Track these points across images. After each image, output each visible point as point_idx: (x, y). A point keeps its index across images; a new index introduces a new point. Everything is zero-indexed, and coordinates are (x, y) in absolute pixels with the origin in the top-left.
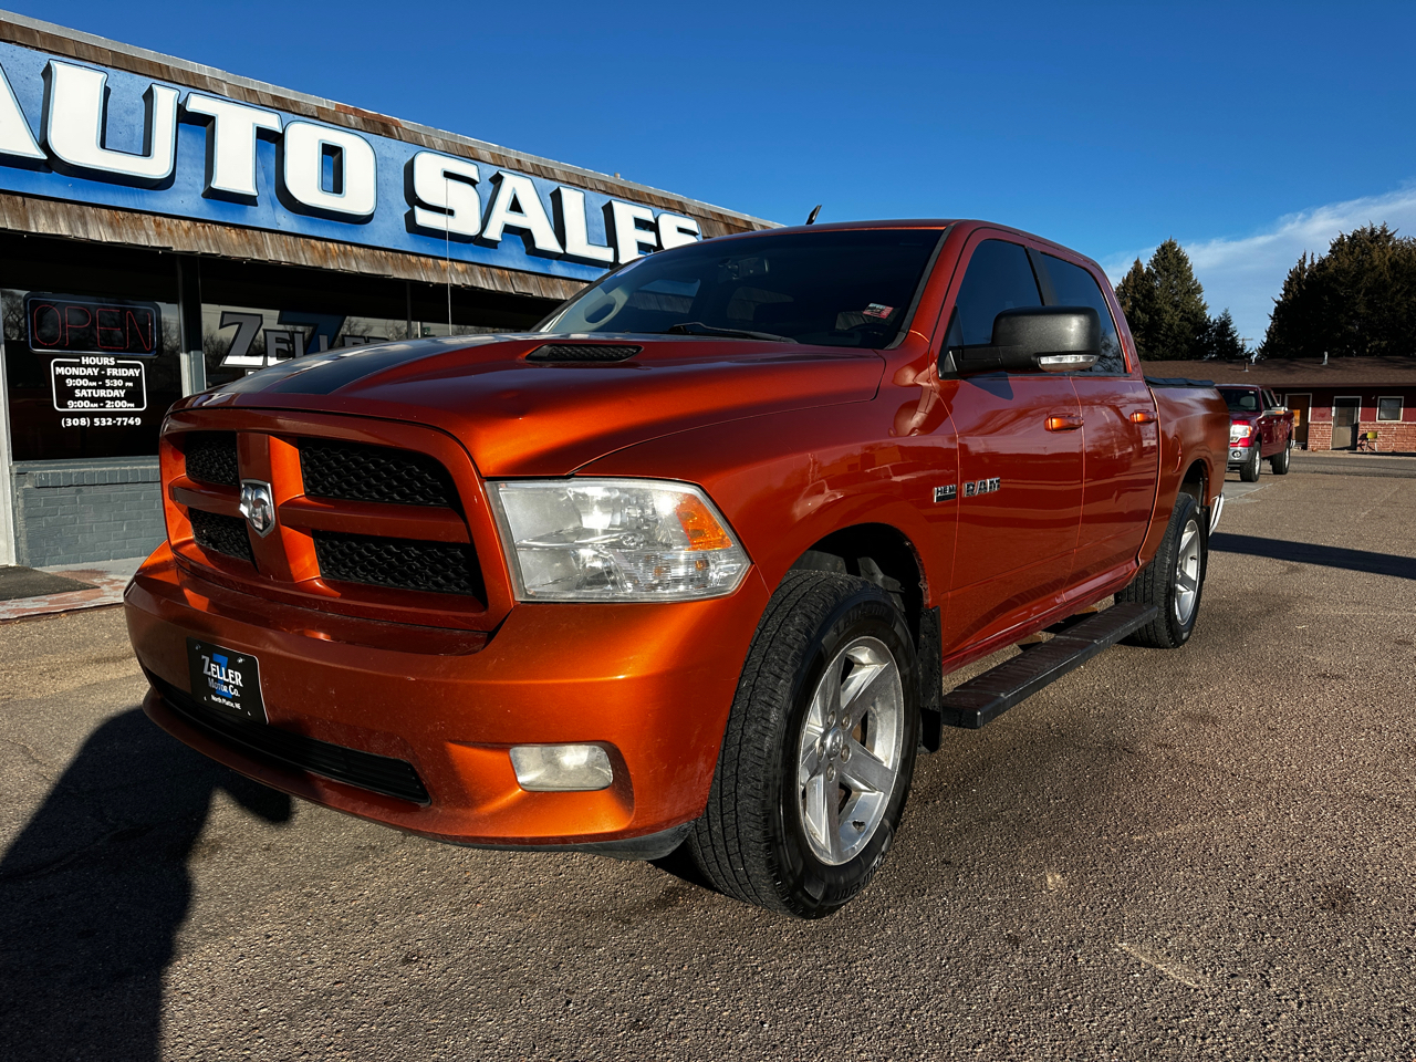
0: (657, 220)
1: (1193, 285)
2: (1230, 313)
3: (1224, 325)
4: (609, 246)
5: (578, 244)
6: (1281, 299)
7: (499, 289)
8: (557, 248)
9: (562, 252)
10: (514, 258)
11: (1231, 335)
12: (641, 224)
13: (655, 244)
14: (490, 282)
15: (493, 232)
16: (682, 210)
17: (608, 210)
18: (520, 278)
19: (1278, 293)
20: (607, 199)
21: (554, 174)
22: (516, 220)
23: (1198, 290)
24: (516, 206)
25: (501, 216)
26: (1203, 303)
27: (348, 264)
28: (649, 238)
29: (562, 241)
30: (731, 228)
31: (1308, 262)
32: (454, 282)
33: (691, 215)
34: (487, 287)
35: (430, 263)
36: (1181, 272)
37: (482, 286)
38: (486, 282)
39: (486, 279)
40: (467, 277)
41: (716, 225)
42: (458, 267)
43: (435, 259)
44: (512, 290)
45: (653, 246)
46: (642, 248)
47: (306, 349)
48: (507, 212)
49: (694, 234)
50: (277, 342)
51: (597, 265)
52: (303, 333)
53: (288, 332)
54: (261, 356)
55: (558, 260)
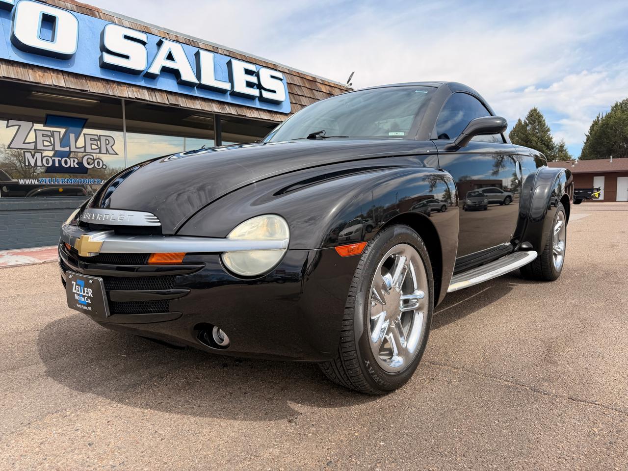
0: (258, 72)
1: (546, 128)
2: (565, 141)
3: (562, 147)
4: (229, 82)
5: (208, 79)
6: (588, 134)
7: (159, 101)
8: (195, 81)
9: (199, 83)
10: (169, 84)
11: (565, 150)
13: (257, 84)
14: (154, 98)
15: (155, 69)
16: (274, 68)
17: (229, 64)
18: (173, 96)
19: (587, 131)
20: (228, 59)
21: (198, 44)
22: (170, 64)
23: (549, 130)
24: (170, 57)
26: (551, 137)
27: (59, 82)
28: (253, 79)
29: (199, 76)
30: (304, 80)
31: (601, 117)
32: (131, 96)
33: (280, 71)
34: (151, 100)
35: (115, 86)
36: (540, 122)
37: (148, 99)
38: (151, 98)
39: (151, 96)
40: (139, 94)
41: (295, 78)
42: (134, 89)
43: (119, 83)
44: (167, 103)
45: (255, 84)
46: (249, 85)
47: (61, 141)
48: (164, 59)
49: (281, 80)
50: (43, 136)
51: (222, 92)
52: (60, 132)
53: (50, 131)
54: (34, 144)
55: (195, 87)
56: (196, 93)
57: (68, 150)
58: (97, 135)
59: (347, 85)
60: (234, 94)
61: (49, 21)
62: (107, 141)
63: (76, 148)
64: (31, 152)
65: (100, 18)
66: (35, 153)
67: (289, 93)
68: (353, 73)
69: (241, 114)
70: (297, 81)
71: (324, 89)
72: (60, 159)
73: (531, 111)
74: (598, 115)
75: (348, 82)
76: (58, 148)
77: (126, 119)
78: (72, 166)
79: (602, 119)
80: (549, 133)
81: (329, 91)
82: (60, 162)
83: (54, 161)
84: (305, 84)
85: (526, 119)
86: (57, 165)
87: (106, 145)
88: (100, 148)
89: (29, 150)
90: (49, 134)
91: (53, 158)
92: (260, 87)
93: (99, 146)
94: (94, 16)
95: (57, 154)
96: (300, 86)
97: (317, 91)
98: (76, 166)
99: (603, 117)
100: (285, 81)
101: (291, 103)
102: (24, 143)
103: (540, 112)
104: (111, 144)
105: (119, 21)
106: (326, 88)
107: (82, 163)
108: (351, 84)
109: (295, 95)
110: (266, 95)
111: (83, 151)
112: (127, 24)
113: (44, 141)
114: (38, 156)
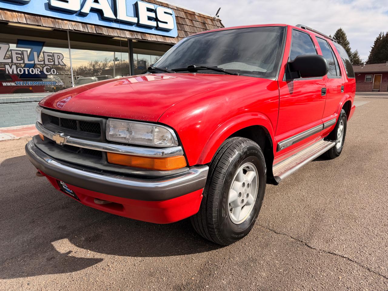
0: (156, 9)
1: (347, 42)
2: (358, 50)
3: (356, 54)
4: (137, 17)
5: (122, 16)
6: (373, 47)
7: (90, 31)
8: (114, 17)
9: (115, 18)
11: (358, 57)
12: (149, 10)
13: (155, 17)
14: (86, 29)
15: (86, 10)
17: (136, 5)
18: (99, 28)
19: (373, 45)
22: (96, 6)
23: (348, 43)
24: (96, 1)
25: (90, 4)
26: (349, 48)
28: (153, 15)
30: (187, 14)
31: (382, 35)
32: (70, 29)
33: (171, 8)
34: (85, 31)
35: (60, 21)
36: (343, 38)
37: (82, 30)
38: (84, 29)
39: (84, 28)
40: (76, 27)
41: (181, 12)
42: (73, 23)
43: (63, 20)
44: (95, 32)
45: (154, 18)
47: (28, 57)
48: (92, 3)
49: (171, 14)
50: (16, 54)
51: (131, 24)
52: (27, 51)
53: (21, 51)
54: (11, 59)
55: (114, 21)
56: (114, 25)
57: (33, 63)
58: (52, 53)
59: (216, 16)
62: (58, 56)
63: (38, 61)
64: (9, 65)
66: (12, 65)
67: (177, 23)
68: (220, 8)
69: (145, 39)
70: (182, 15)
72: (28, 69)
73: (338, 31)
74: (380, 33)
75: (217, 14)
76: (26, 61)
77: (70, 40)
78: (37, 73)
79: (383, 36)
80: (348, 45)
81: (204, 21)
82: (28, 71)
83: (24, 70)
84: (187, 17)
85: (335, 36)
86: (27, 73)
87: (58, 59)
88: (54, 61)
89: (8, 64)
90: (20, 52)
91: (24, 69)
92: (156, 20)
93: (53, 60)
95: (26, 65)
96: (184, 18)
97: (196, 21)
98: (39, 73)
99: (383, 35)
100: (174, 15)
101: (178, 30)
102: (4, 59)
103: (344, 31)
104: (61, 58)
106: (201, 19)
107: (43, 71)
108: (218, 16)
109: (181, 25)
110: (161, 25)
111: (43, 64)
113: (17, 57)
114: (14, 67)
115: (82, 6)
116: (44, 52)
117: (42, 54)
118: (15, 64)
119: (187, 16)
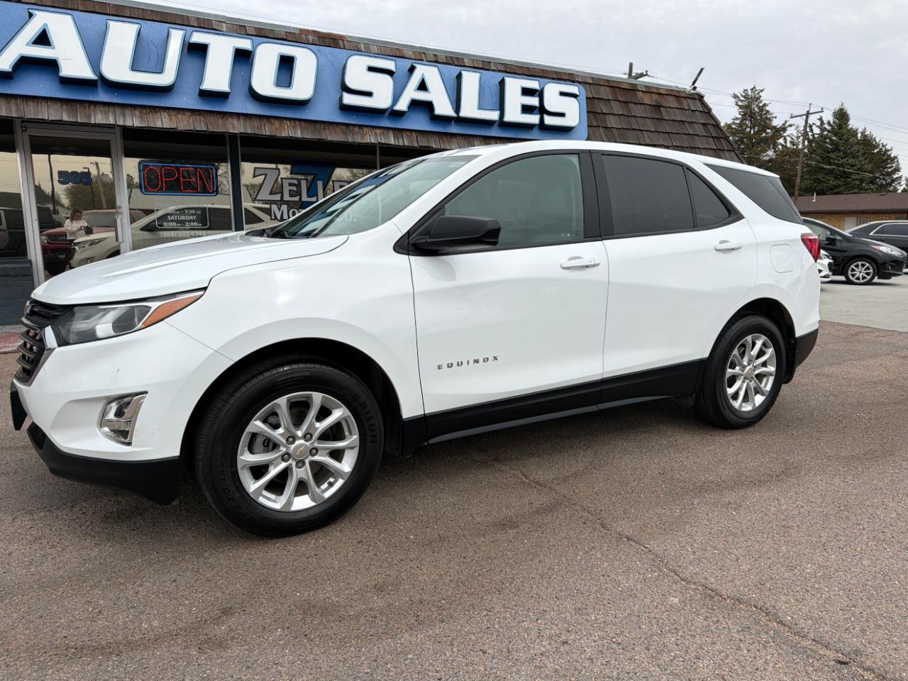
0: (542, 88)
4: (500, 110)
5: (470, 109)
7: (406, 144)
8: (451, 113)
9: (457, 116)
13: (538, 106)
14: (401, 140)
15: (402, 105)
17: (502, 83)
18: (423, 136)
21: (463, 61)
22: (422, 96)
24: (422, 86)
25: (411, 93)
27: (295, 133)
28: (534, 101)
29: (457, 108)
30: (616, 90)
32: (373, 141)
33: (579, 82)
34: (398, 143)
35: (356, 129)
37: (392, 142)
38: (396, 141)
39: (397, 138)
40: (383, 138)
41: (602, 88)
42: (378, 131)
43: (361, 126)
44: (416, 145)
45: (535, 108)
46: (527, 109)
47: (309, 190)
48: (415, 91)
49: (575, 96)
50: (289, 185)
51: (487, 123)
52: (307, 180)
53: (297, 179)
54: (280, 195)
55: (453, 122)
56: (454, 129)
57: (316, 200)
59: (690, 88)
60: (503, 124)
61: (286, 63)
64: (277, 205)
65: (345, 49)
66: (281, 205)
67: (588, 112)
68: (702, 70)
70: (605, 93)
71: (647, 99)
75: (693, 84)
76: (305, 198)
81: (658, 102)
84: (617, 96)
89: (275, 202)
90: (295, 182)
92: (542, 110)
94: (337, 46)
95: (303, 205)
96: (609, 100)
97: (636, 103)
100: (582, 97)
101: (588, 127)
102: (270, 194)
105: (365, 47)
106: (651, 98)
108: (696, 88)
109: (598, 116)
110: (549, 120)
112: (375, 49)
113: (290, 191)
114: (284, 207)
115: (396, 99)
116: (333, 181)
117: (331, 183)
118: (287, 203)
119: (615, 94)
